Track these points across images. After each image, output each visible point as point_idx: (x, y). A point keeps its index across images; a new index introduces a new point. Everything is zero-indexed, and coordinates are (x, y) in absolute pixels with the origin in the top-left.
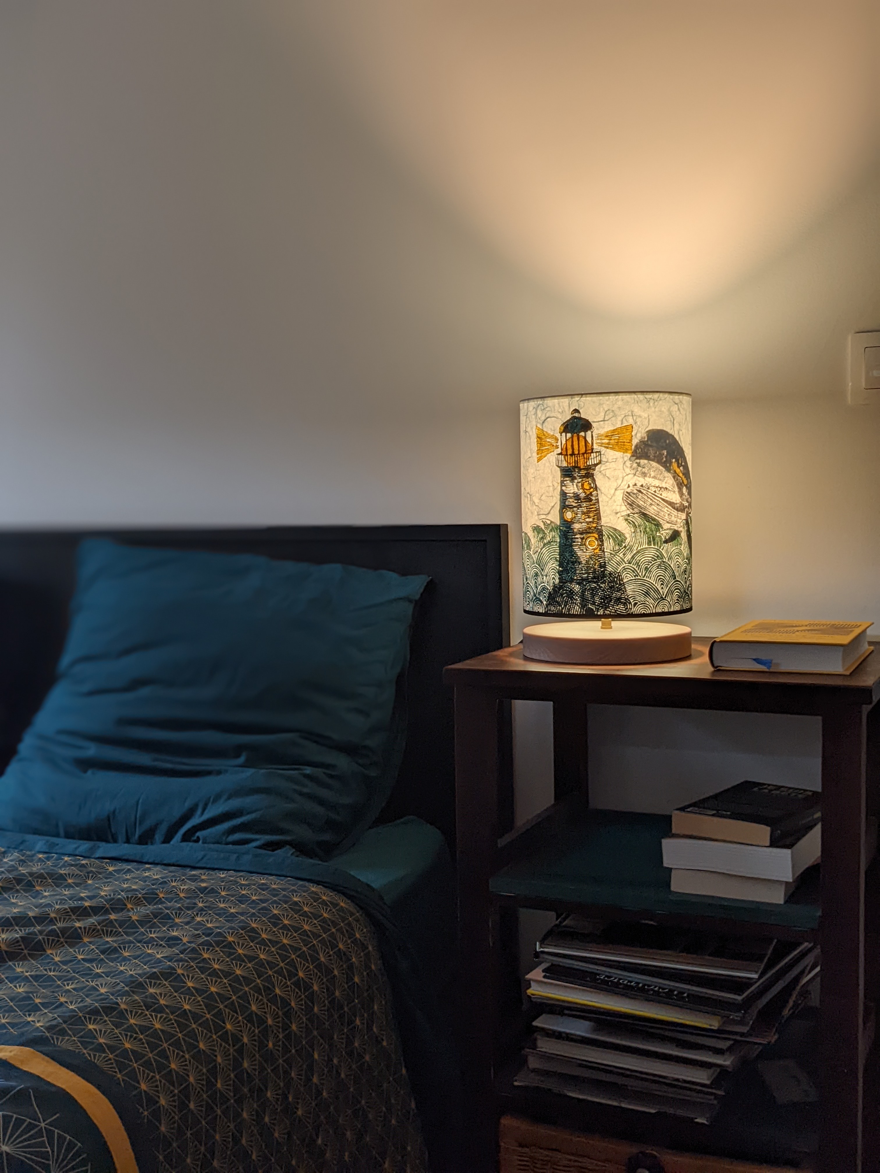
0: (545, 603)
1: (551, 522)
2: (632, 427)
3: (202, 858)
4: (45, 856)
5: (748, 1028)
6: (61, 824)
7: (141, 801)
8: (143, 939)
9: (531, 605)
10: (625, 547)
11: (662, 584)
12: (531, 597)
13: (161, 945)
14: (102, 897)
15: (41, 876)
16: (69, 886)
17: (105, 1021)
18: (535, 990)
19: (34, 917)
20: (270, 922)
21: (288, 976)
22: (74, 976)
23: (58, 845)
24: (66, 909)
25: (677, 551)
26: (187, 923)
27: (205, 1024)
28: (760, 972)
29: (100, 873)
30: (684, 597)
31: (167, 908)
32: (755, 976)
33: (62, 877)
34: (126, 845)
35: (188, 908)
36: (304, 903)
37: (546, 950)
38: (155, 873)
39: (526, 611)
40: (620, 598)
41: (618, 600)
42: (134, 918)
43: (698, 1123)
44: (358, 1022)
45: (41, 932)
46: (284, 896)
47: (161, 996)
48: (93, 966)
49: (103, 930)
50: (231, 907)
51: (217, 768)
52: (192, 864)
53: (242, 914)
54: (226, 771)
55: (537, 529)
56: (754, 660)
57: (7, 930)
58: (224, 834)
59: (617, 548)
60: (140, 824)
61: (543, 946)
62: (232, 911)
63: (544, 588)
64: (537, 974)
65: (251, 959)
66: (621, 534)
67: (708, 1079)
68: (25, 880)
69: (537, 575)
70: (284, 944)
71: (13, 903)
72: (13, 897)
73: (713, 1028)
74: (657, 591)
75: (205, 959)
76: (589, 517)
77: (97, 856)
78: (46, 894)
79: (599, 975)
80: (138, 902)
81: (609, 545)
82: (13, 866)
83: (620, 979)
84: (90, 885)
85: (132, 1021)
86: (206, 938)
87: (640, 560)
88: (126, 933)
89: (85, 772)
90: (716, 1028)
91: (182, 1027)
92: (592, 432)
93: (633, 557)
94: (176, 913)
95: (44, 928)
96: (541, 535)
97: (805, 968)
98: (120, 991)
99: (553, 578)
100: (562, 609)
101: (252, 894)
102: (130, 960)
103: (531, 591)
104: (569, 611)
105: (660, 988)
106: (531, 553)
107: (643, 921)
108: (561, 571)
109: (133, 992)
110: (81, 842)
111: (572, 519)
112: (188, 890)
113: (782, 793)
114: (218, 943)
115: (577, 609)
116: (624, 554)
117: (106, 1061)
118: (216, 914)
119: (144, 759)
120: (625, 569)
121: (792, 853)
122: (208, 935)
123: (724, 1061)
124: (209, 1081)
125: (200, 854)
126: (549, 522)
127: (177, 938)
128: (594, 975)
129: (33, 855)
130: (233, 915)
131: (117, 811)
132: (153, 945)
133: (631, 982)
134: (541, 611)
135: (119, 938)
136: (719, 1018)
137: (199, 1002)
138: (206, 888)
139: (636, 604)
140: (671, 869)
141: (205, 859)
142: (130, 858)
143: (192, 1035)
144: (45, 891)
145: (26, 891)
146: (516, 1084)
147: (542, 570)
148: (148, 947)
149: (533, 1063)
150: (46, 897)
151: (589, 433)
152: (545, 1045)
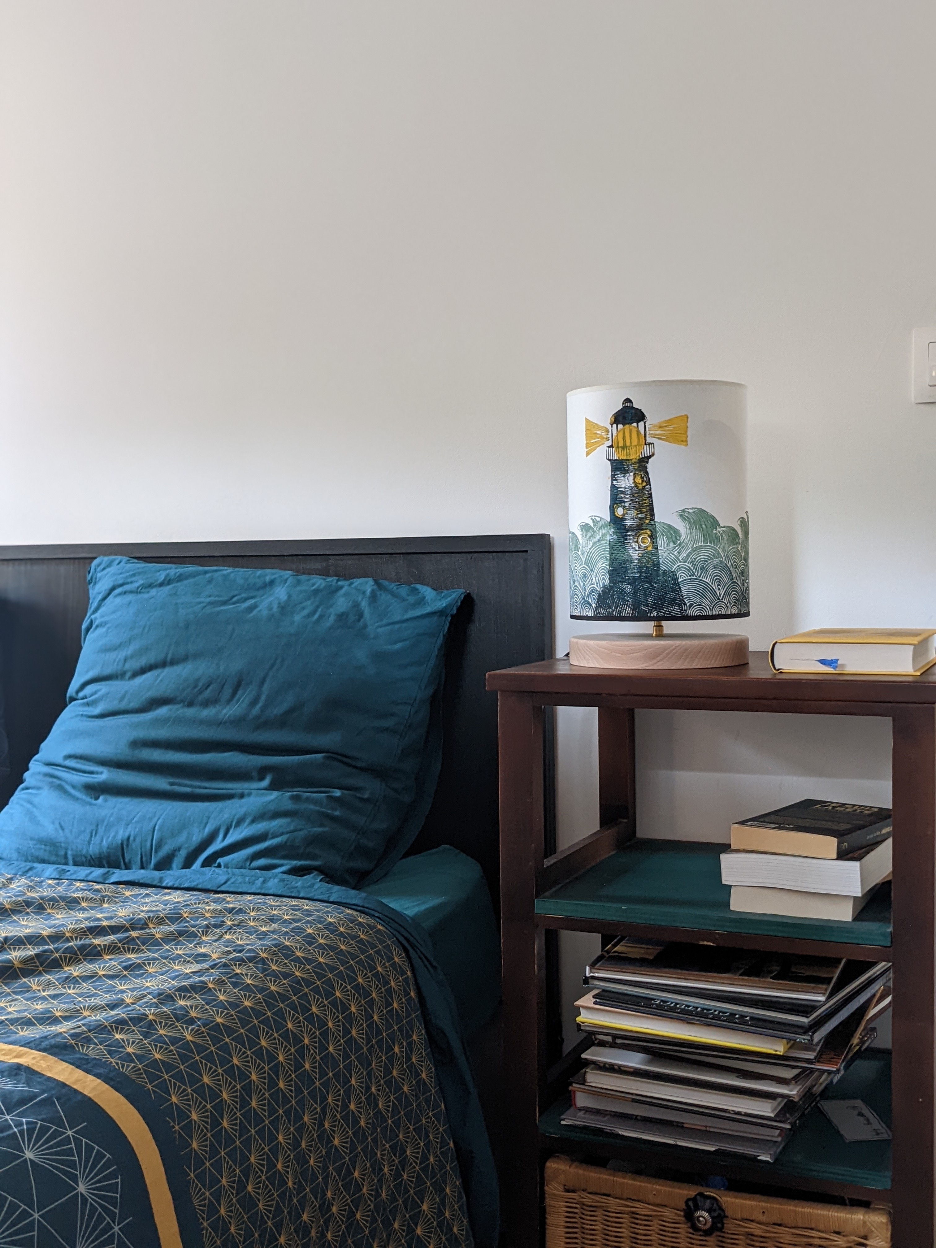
0: (594, 605)
1: (601, 518)
2: (687, 418)
3: (225, 883)
4: (55, 882)
5: (815, 1054)
6: (70, 853)
7: (157, 828)
8: (170, 955)
9: (579, 609)
10: (680, 544)
11: (718, 585)
12: (578, 601)
13: (188, 962)
14: (121, 917)
15: (53, 899)
16: (83, 909)
17: (133, 1031)
18: (586, 1018)
19: (48, 936)
20: (304, 940)
21: (325, 995)
22: (96, 993)
23: (69, 871)
24: (82, 928)
25: (734, 550)
26: (216, 941)
27: (239, 1039)
28: (828, 993)
29: (117, 897)
30: (742, 601)
31: (194, 926)
32: (822, 998)
33: (76, 901)
34: (142, 871)
35: (216, 926)
36: (339, 924)
37: (596, 975)
38: (177, 897)
39: (573, 617)
40: (674, 600)
41: (673, 602)
42: (158, 936)
43: (761, 1161)
44: (397, 1050)
45: (57, 950)
46: (319, 917)
47: (192, 1008)
48: (116, 983)
49: (124, 948)
50: (261, 926)
51: (240, 791)
52: (214, 889)
53: (273, 932)
54: (249, 794)
55: (585, 528)
56: (819, 661)
57: (19, 949)
58: (247, 860)
59: (672, 545)
60: (156, 852)
61: (593, 971)
62: (263, 929)
63: (592, 591)
64: (587, 1000)
65: (286, 976)
66: (676, 531)
67: (772, 1111)
68: (35, 902)
69: (585, 576)
70: (320, 963)
71: (23, 925)
72: (23, 919)
73: (778, 1053)
74: (713, 592)
75: (237, 974)
76: (642, 513)
77: (112, 881)
78: (59, 916)
79: (654, 1000)
80: (160, 921)
81: (662, 542)
82: (20, 891)
83: (677, 1004)
84: (106, 908)
85: (162, 1032)
86: (237, 955)
87: (695, 559)
88: (149, 950)
89: (97, 798)
90: (781, 1054)
91: (215, 1040)
92: (645, 423)
93: (688, 556)
94: (203, 932)
95: (61, 945)
96: (589, 534)
97: (874, 995)
98: (147, 1002)
99: (603, 579)
100: (613, 611)
101: (284, 914)
102: (156, 976)
103: (579, 595)
104: (620, 612)
105: (720, 1012)
106: (579, 553)
107: (701, 943)
108: (612, 570)
109: (161, 1003)
110: (93, 869)
111: (624, 515)
112: (214, 911)
113: (848, 810)
114: (250, 959)
115: (628, 611)
116: (679, 553)
117: (135, 1071)
118: (247, 933)
119: (161, 783)
120: (679, 568)
121: (861, 866)
122: (240, 951)
123: (791, 1091)
124: (242, 1098)
125: (223, 878)
126: (598, 519)
127: (204, 955)
128: (648, 1001)
129: (42, 882)
130: (265, 934)
131: (132, 838)
132: (180, 961)
133: (689, 1006)
134: (589, 614)
135: (142, 955)
136: (785, 1041)
137: (232, 1015)
138: (233, 909)
139: (691, 605)
140: (731, 886)
141: (229, 883)
142: (149, 882)
143: (225, 1048)
144: (58, 914)
145: (36, 913)
146: (563, 1122)
147: (592, 571)
148: (175, 963)
149: (581, 1100)
150: (58, 919)
151: (641, 424)
152: (595, 1079)
